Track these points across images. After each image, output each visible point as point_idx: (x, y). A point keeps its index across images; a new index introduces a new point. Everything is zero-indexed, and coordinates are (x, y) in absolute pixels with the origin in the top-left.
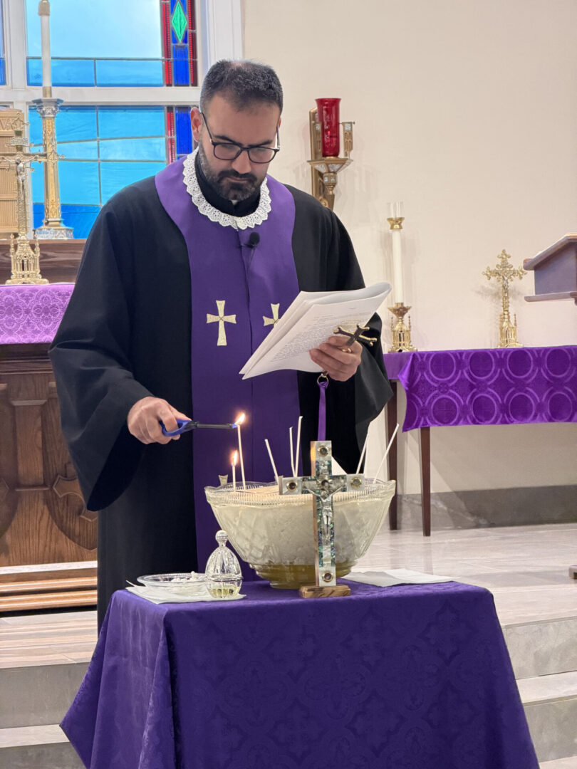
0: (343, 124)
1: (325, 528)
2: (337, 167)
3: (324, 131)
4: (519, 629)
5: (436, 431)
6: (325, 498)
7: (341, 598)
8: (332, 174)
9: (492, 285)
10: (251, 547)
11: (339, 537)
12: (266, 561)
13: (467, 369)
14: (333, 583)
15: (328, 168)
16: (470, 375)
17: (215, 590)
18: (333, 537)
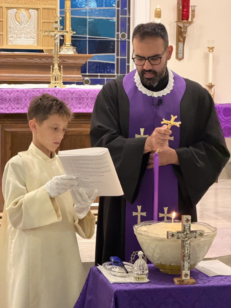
0: (192, 6)
1: (186, 254)
2: (187, 25)
3: (183, 9)
6: (187, 241)
7: (191, 285)
8: (185, 28)
10: (153, 256)
14: (189, 277)
15: (184, 25)
17: (136, 278)
18: (190, 258)
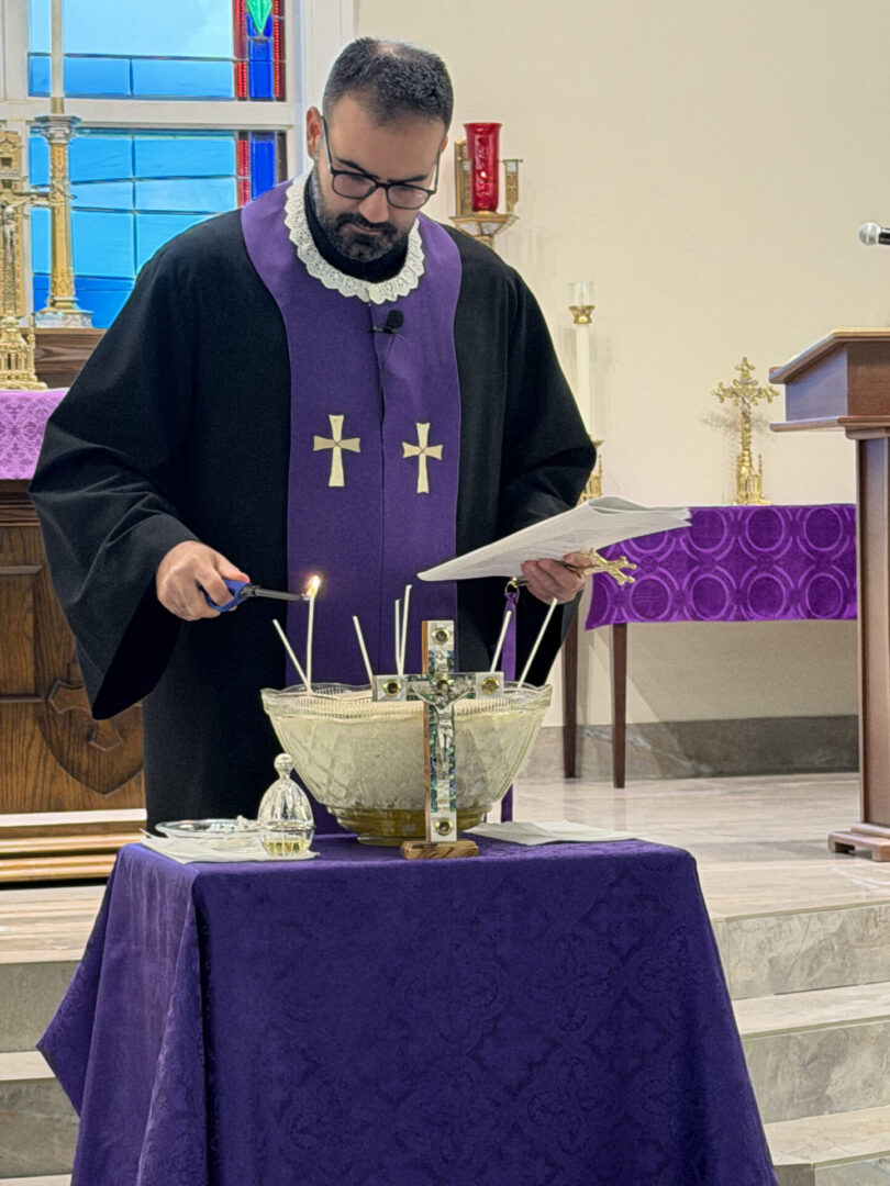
0: (505, 162)
1: (442, 753)
2: (494, 226)
3: (476, 172)
4: (746, 924)
5: (635, 629)
6: (442, 707)
7: (463, 859)
8: (487, 238)
9: (727, 410)
10: (330, 782)
11: (464, 768)
12: (353, 802)
13: (684, 536)
14: (452, 836)
15: (481, 229)
16: (689, 546)
17: (272, 844)
18: (453, 768)
